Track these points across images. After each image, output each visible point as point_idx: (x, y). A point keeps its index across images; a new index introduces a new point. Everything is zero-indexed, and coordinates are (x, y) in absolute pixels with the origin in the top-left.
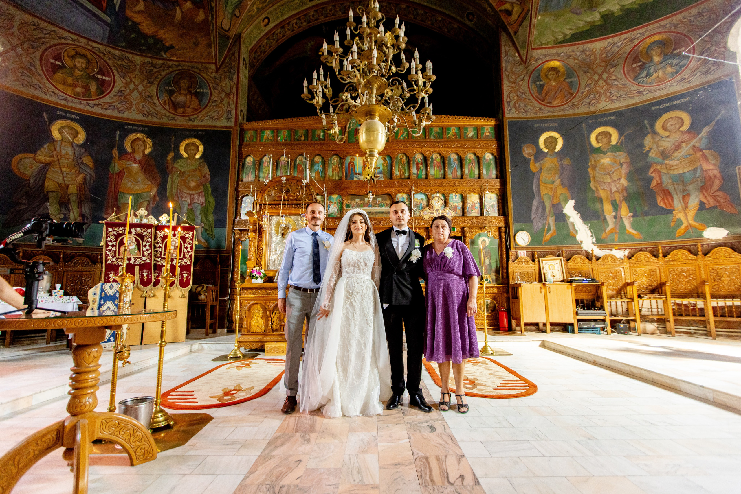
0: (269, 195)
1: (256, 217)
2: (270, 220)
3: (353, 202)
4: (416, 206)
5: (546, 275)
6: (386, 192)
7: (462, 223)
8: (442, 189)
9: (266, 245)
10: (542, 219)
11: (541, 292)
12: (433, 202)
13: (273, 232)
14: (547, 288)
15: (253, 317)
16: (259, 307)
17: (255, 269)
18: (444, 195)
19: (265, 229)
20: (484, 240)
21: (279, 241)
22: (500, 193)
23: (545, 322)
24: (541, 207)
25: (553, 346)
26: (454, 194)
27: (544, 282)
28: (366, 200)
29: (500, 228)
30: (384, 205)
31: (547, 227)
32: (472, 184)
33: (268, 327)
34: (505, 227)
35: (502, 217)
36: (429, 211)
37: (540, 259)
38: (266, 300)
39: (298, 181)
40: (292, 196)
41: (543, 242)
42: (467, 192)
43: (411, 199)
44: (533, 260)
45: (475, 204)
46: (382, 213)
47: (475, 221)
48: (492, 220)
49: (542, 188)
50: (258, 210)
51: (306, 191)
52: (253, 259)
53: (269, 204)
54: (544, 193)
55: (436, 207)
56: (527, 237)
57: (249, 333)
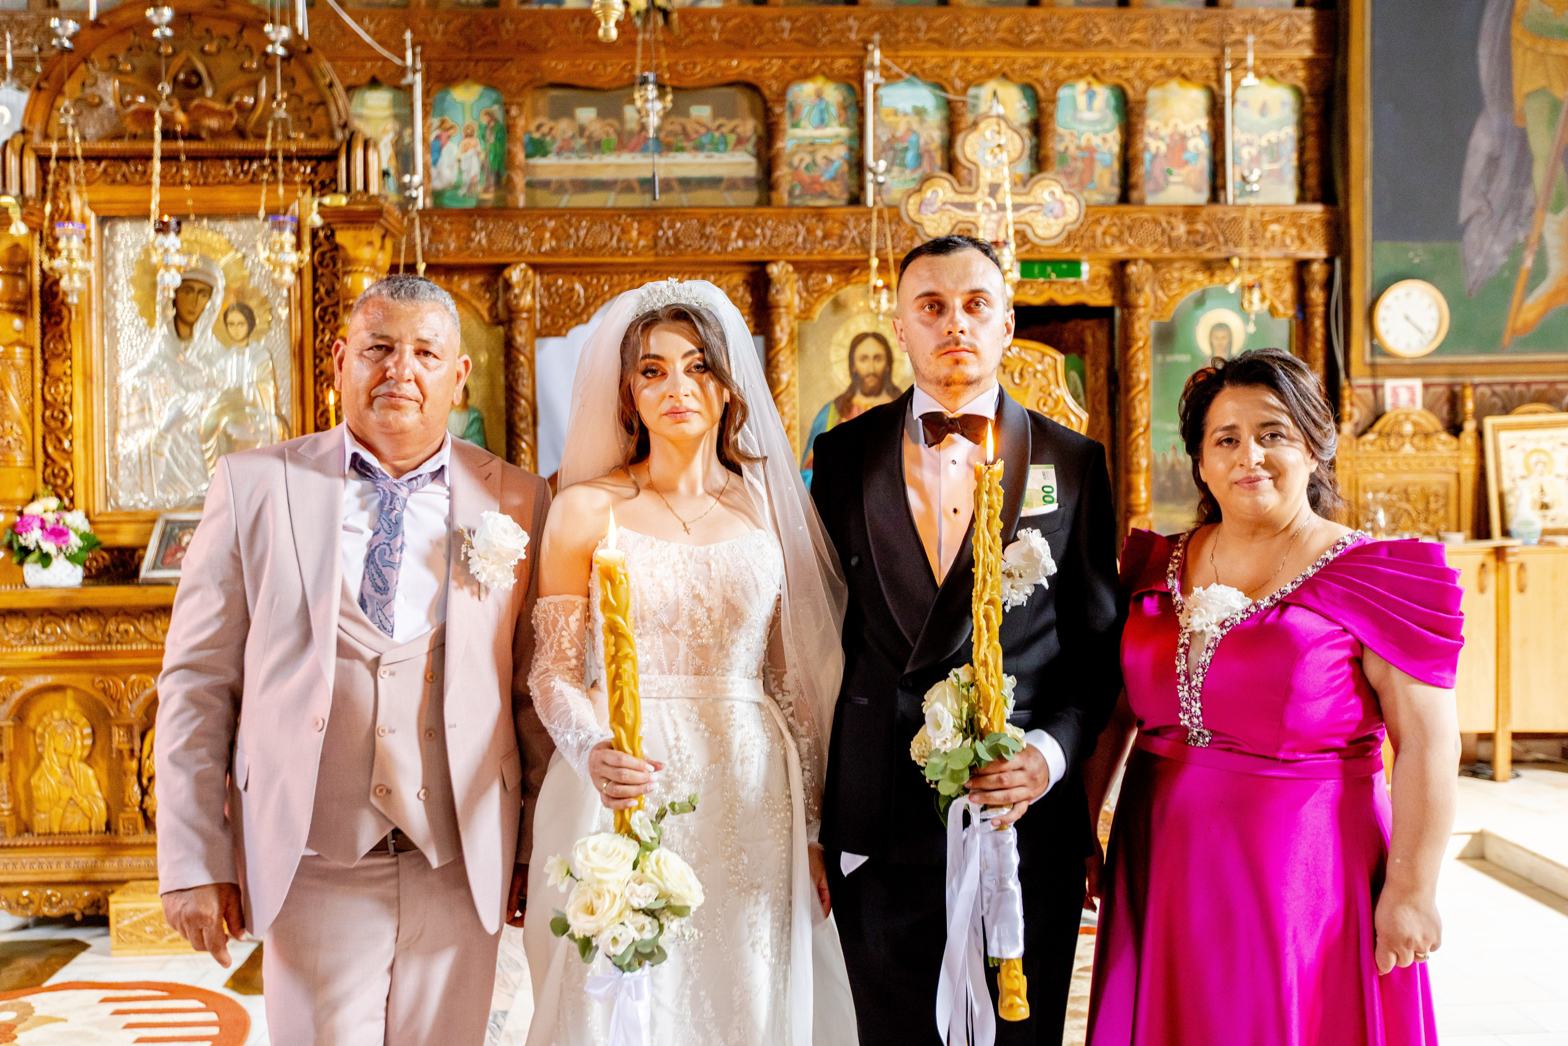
0: (88, 104)
1: (19, 229)
2: (106, 247)
3: (564, 128)
4: (892, 149)
5: (1510, 500)
6: (732, 76)
7: (1119, 238)
8: (1023, 57)
9: (88, 378)
10: (1509, 220)
11: (1482, 590)
12: (969, 147)
13: (126, 309)
14: (1513, 569)
15: (40, 758)
16: (71, 704)
17: (34, 509)
18: (1030, 91)
19: (73, 299)
20: (1221, 326)
21: (159, 355)
22: (1310, 81)
23: (1487, 727)
24: (1507, 162)
25: (1522, 864)
26: (1081, 86)
27: (1497, 540)
28: (629, 112)
29: (1302, 266)
30: (726, 144)
31: (1529, 262)
32: (1173, 33)
33: (123, 805)
34: (1329, 262)
35: (1317, 209)
36: (951, 196)
37: (1489, 422)
38: (105, 671)
39: (244, 25)
40: (211, 112)
41: (1507, 338)
42: (1151, 74)
43: (861, 112)
44: (1455, 429)
45: (1184, 138)
46: (714, 182)
47: (1181, 229)
48: (1264, 225)
49: (1520, 59)
50: (31, 190)
51: (289, 81)
52: (20, 458)
53: (92, 157)
54: (1527, 88)
55: (986, 177)
56: (1434, 313)
57: (26, 839)
